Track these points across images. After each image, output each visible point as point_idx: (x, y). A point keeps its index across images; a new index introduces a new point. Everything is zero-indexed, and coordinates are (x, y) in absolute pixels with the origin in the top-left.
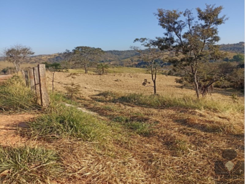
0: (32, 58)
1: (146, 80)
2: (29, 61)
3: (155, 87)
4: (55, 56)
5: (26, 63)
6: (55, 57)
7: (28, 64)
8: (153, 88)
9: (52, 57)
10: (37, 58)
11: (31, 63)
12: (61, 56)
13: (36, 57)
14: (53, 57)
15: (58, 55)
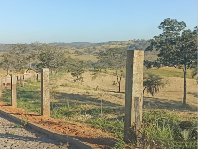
0: (96, 47)
1: (115, 82)
2: (91, 52)
3: (119, 86)
4: (129, 44)
5: (87, 54)
6: (129, 46)
7: (91, 55)
8: (118, 87)
9: (124, 46)
10: (103, 47)
11: (95, 53)
12: (137, 44)
13: (103, 45)
14: (126, 46)
15: (133, 43)
